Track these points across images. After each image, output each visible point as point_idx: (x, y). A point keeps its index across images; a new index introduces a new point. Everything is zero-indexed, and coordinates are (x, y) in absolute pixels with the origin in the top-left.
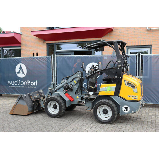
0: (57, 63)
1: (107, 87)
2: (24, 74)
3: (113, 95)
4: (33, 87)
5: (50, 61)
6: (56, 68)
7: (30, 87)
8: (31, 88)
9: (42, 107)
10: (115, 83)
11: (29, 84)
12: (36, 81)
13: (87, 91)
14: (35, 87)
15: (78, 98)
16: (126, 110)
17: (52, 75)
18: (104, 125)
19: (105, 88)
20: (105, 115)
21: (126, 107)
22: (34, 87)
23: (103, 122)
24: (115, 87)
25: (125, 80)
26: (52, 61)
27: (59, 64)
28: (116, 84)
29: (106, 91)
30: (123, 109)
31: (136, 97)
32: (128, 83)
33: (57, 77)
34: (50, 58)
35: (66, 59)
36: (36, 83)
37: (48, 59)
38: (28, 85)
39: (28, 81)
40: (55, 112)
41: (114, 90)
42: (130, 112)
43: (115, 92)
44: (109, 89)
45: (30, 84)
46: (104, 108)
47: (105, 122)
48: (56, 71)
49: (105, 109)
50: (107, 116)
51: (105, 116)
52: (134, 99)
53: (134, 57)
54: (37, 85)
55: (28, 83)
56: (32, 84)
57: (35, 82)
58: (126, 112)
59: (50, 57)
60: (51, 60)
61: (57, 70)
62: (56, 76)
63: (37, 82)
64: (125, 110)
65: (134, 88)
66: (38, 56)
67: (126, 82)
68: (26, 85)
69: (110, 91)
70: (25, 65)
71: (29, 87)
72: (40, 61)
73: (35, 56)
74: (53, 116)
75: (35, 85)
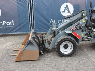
0: (33, 3)
5: (26, 1)
6: (33, 8)
9: (46, 47)
12: (13, 21)
14: (12, 27)
15: (83, 35)
17: (29, 15)
22: (10, 27)
36: (12, 23)
38: (4, 25)
39: (3, 21)
40: (66, 51)
45: (5, 24)
48: (32, 11)
54: (13, 24)
55: (4, 23)
56: (8, 23)
57: (11, 22)
61: (34, 10)
63: (13, 22)
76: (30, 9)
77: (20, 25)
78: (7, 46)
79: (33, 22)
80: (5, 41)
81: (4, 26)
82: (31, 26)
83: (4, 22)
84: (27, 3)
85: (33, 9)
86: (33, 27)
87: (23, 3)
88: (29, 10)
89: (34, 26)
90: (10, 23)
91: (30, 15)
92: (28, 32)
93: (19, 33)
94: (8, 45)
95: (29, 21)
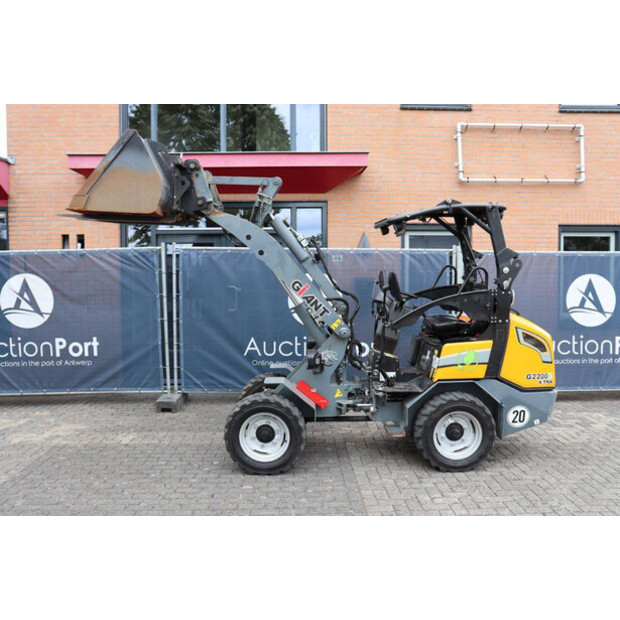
0: (181, 273)
1: (463, 353)
2: (41, 314)
3: (483, 376)
4: (78, 363)
5: (153, 264)
6: (178, 291)
7: (66, 362)
8: (72, 366)
10: (490, 339)
11: (61, 350)
12: (95, 339)
13: (374, 368)
14: (89, 363)
15: (338, 394)
16: (517, 419)
17: (162, 316)
18: (461, 475)
19: (457, 355)
20: (453, 442)
21: (519, 408)
22: (83, 363)
23: (453, 465)
24: (490, 350)
25: (516, 328)
26: (160, 267)
27: (188, 275)
28: (491, 342)
29: (460, 367)
30: (511, 416)
31: (549, 379)
32: (527, 337)
33: (181, 321)
34: (152, 256)
35: (215, 258)
36: (91, 348)
37: (147, 259)
38: (58, 355)
39: (58, 340)
41: (487, 361)
42: (531, 424)
43: (488, 368)
44: (469, 359)
46: (451, 421)
47: (459, 464)
48: (174, 301)
49: (456, 425)
50: (458, 445)
51: (451, 445)
52: (544, 385)
53: (444, 257)
54: (96, 354)
55: (58, 348)
57: (87, 345)
58: (518, 425)
59: (152, 251)
60: (156, 261)
61: (181, 298)
62: (175, 318)
63: (95, 343)
64: (513, 421)
65: (542, 351)
66: (87, 249)
67: (520, 331)
68: (47, 357)
69: (472, 364)
70: (47, 281)
71: (61, 363)
72: (110, 264)
73: (74, 247)
74: (263, 470)
75: (87, 354)
76: (165, 294)
77: (125, 355)
78: (58, 436)
79: (175, 348)
80: (52, 420)
81: (59, 359)
82: (168, 364)
83: (61, 343)
84: (157, 272)
85: (178, 296)
86: (176, 366)
87: (138, 270)
88: (161, 297)
89: (179, 364)
90: (83, 349)
91: (166, 318)
92: (153, 387)
93: (115, 391)
94: (62, 434)
95: (160, 343)
